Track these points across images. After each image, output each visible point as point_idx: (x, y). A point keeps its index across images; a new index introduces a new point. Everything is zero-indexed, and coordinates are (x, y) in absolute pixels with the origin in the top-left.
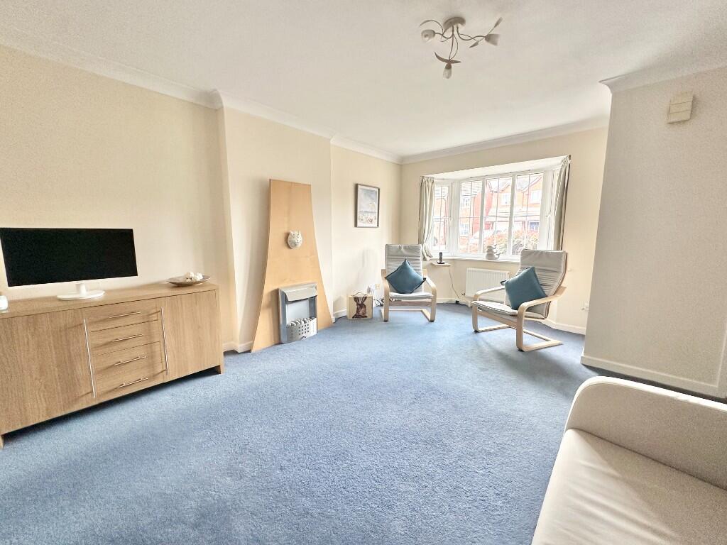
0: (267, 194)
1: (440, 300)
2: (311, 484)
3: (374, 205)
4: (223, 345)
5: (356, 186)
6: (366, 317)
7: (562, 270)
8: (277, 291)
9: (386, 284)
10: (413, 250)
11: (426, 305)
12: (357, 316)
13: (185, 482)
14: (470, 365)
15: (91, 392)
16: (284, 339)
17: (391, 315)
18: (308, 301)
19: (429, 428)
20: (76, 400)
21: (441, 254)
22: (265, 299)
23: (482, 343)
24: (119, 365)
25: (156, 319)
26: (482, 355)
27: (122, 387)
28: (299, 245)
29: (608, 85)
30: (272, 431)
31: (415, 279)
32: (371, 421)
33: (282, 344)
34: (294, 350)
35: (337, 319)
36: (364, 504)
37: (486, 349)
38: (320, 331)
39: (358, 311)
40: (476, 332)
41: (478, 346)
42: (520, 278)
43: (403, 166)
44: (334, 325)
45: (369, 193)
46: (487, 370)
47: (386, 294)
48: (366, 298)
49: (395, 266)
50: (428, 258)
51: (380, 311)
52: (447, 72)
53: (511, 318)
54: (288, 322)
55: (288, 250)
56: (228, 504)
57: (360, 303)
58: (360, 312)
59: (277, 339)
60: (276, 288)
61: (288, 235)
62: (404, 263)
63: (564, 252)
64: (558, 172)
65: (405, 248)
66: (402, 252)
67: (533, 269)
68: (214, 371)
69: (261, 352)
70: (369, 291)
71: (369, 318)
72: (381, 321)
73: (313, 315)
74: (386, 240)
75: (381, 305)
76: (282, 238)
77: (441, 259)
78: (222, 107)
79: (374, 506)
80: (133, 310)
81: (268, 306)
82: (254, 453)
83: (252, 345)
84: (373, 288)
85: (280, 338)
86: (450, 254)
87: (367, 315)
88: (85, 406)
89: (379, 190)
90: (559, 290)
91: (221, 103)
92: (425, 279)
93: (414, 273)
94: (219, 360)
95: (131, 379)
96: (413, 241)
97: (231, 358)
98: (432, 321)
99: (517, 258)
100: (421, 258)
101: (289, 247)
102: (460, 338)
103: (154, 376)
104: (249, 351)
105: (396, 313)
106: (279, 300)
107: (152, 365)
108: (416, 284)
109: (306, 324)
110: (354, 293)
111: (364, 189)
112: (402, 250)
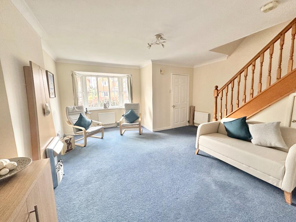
5: (46, 72)
6: (72, 149)
7: (139, 109)
10: (81, 108)
12: (68, 151)
39: (68, 148)
40: (122, 135)
43: (56, 63)
45: (50, 77)
48: (70, 139)
53: (137, 126)
55: (45, 117)
57: (69, 142)
62: (81, 115)
67: (132, 110)
71: (74, 149)
89: (53, 75)
90: (140, 114)
92: (92, 121)
98: (102, 138)
100: (84, 112)
111: (49, 74)
112: (75, 109)
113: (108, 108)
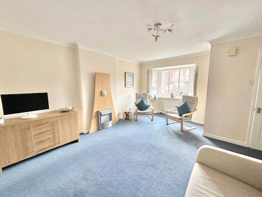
0: (94, 78)
1: (155, 112)
2: (112, 182)
3: (131, 79)
4: (79, 131)
5: (125, 73)
6: (129, 119)
7: (196, 103)
8: (98, 112)
9: (136, 108)
10: (145, 95)
11: (150, 114)
12: (126, 119)
13: (68, 183)
14: (165, 137)
15: (33, 151)
16: (100, 128)
17: (138, 118)
18: (109, 114)
19: (151, 161)
20: (28, 154)
21: (155, 96)
22: (94, 114)
23: (169, 129)
24: (43, 141)
25: (56, 124)
26: (169, 133)
27: (44, 149)
28: (106, 95)
29: (209, 42)
30: (98, 163)
31: (146, 106)
32: (132, 159)
33: (100, 130)
34: (104, 132)
35: (119, 120)
36: (130, 189)
37: (171, 131)
38: (113, 125)
39: (126, 117)
40: (167, 124)
41: (168, 130)
42: (182, 105)
43: (141, 65)
44: (118, 122)
45: (130, 75)
46: (171, 138)
47: (136, 111)
48: (129, 113)
49: (139, 101)
50: (150, 98)
51: (134, 117)
52: (156, 40)
53: (179, 120)
54: (102, 122)
55: (102, 97)
56: (84, 190)
57: (127, 114)
58: (127, 118)
59: (98, 129)
60: (97, 110)
61: (102, 92)
62: (142, 100)
63: (197, 97)
64: (194, 68)
65: (143, 94)
66: (141, 96)
67: (186, 103)
68: (76, 141)
69: (93, 133)
70: (130, 109)
71: (130, 119)
72: (135, 121)
73: (110, 119)
74: (136, 92)
75: (134, 114)
76: (99, 93)
77: (155, 98)
78: (79, 48)
79: (133, 189)
80: (48, 121)
81: (95, 117)
82: (92, 172)
83: (89, 131)
84: (131, 108)
85: (99, 128)
86: (158, 96)
87: (129, 118)
88: (31, 156)
89: (133, 74)
90: (195, 110)
91: (78, 46)
92: (149, 105)
93: (146, 103)
94: (78, 137)
95: (47, 146)
96: (145, 92)
97: (82, 136)
98: (152, 120)
99: (181, 98)
100: (148, 98)
101: (102, 96)
102: (161, 127)
103: (55, 144)
104: (88, 133)
105: (140, 118)
106: (99, 115)
107: (54, 140)
108: (146, 107)
109: (108, 123)
110: (125, 111)
111: (128, 74)
112: (142, 95)
113: (174, 98)
